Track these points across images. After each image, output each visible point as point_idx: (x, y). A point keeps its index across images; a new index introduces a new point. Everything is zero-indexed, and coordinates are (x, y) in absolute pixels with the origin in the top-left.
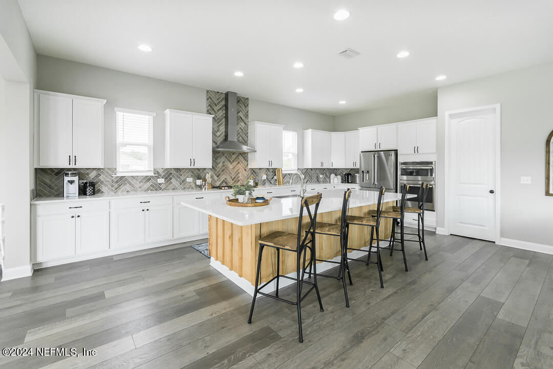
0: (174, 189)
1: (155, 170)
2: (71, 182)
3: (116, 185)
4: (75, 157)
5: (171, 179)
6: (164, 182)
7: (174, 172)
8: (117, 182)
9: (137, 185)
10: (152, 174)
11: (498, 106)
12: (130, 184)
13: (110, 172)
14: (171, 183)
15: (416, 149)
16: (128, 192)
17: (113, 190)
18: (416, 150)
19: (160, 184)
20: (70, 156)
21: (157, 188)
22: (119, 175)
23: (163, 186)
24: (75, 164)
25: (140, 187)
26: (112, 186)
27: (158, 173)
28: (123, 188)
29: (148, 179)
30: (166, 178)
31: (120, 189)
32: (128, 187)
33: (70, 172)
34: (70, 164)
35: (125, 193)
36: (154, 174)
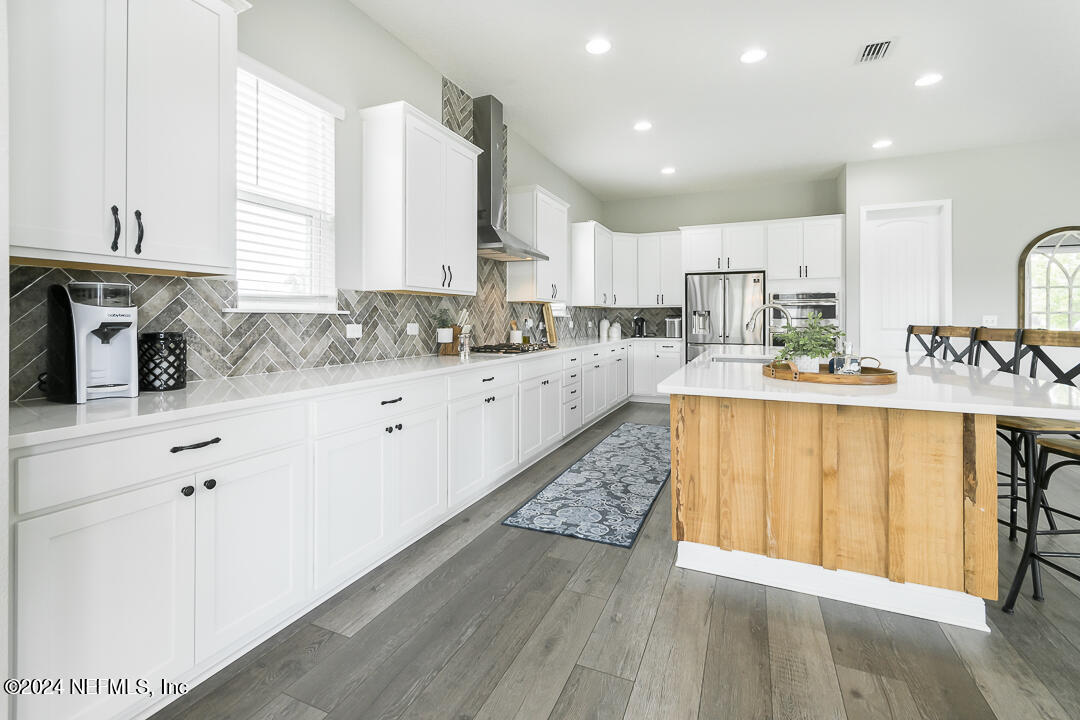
0: (381, 357)
1: (340, 294)
2: (106, 332)
3: (235, 348)
4: (138, 215)
5: (375, 325)
6: (360, 335)
7: (380, 303)
8: (238, 334)
9: (296, 345)
10: (332, 308)
11: (947, 204)
12: (278, 342)
13: (216, 296)
14: (376, 338)
15: (803, 269)
16: (270, 369)
17: (224, 367)
18: (803, 272)
19: (352, 342)
20: (115, 210)
21: (342, 355)
22: (245, 307)
23: (358, 350)
24: (138, 250)
25: (304, 354)
26: (224, 351)
27: (348, 306)
28: (255, 356)
29: (323, 324)
30: (365, 324)
31: (246, 359)
32: (269, 353)
33: (100, 286)
34: (115, 247)
35: (261, 375)
36: (340, 308)
